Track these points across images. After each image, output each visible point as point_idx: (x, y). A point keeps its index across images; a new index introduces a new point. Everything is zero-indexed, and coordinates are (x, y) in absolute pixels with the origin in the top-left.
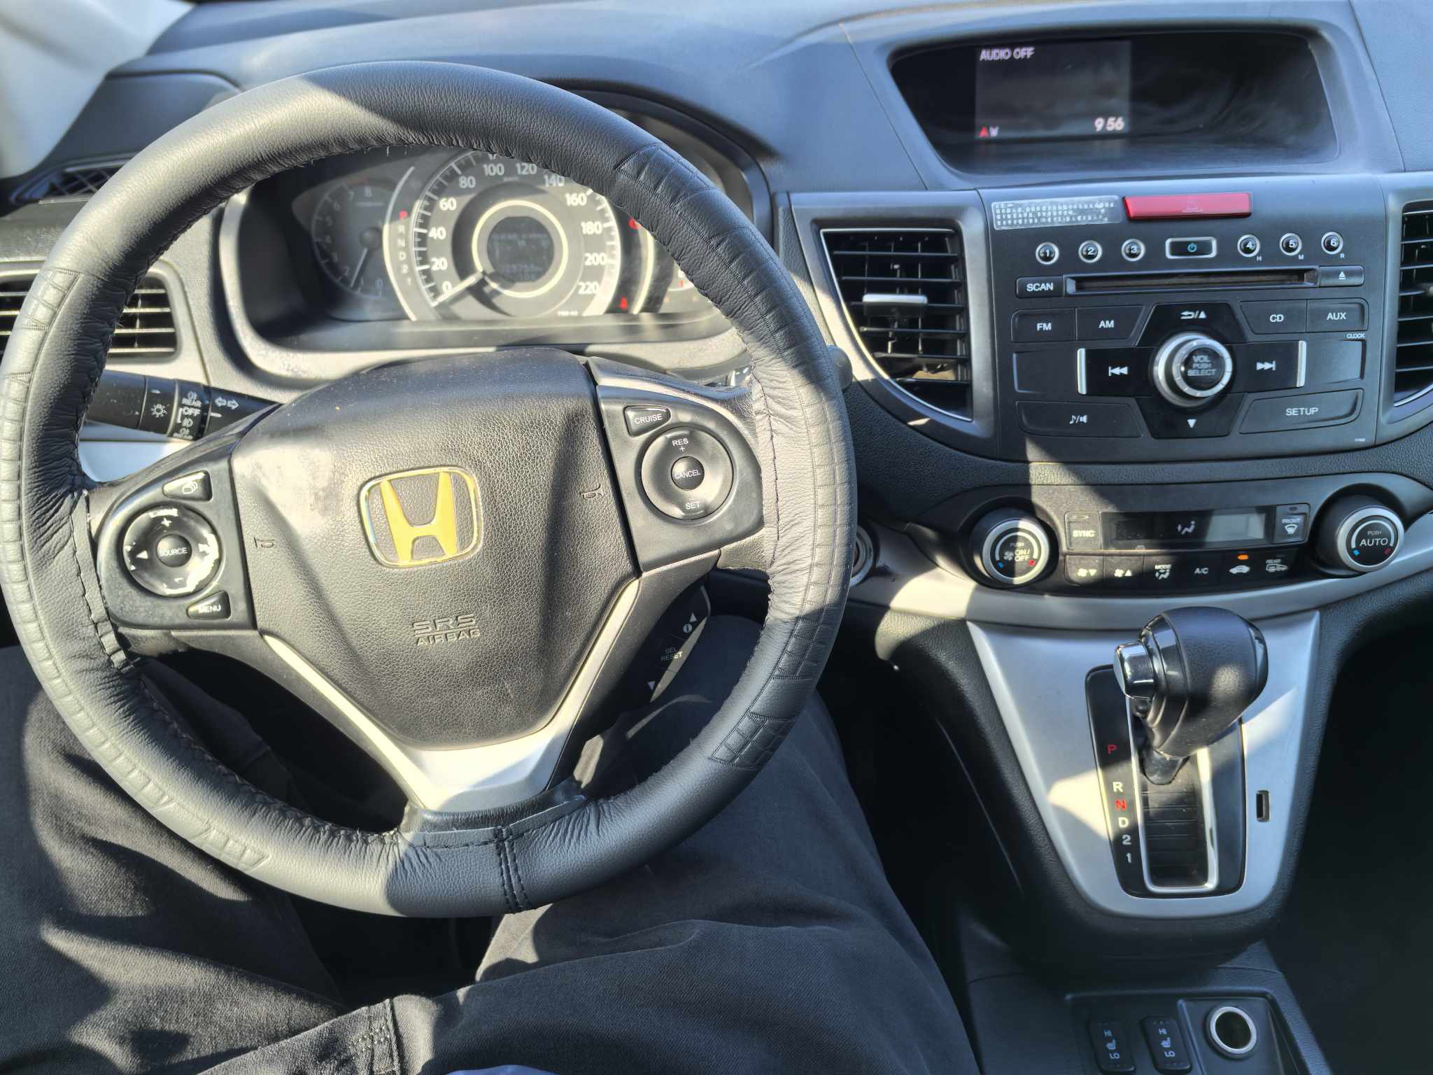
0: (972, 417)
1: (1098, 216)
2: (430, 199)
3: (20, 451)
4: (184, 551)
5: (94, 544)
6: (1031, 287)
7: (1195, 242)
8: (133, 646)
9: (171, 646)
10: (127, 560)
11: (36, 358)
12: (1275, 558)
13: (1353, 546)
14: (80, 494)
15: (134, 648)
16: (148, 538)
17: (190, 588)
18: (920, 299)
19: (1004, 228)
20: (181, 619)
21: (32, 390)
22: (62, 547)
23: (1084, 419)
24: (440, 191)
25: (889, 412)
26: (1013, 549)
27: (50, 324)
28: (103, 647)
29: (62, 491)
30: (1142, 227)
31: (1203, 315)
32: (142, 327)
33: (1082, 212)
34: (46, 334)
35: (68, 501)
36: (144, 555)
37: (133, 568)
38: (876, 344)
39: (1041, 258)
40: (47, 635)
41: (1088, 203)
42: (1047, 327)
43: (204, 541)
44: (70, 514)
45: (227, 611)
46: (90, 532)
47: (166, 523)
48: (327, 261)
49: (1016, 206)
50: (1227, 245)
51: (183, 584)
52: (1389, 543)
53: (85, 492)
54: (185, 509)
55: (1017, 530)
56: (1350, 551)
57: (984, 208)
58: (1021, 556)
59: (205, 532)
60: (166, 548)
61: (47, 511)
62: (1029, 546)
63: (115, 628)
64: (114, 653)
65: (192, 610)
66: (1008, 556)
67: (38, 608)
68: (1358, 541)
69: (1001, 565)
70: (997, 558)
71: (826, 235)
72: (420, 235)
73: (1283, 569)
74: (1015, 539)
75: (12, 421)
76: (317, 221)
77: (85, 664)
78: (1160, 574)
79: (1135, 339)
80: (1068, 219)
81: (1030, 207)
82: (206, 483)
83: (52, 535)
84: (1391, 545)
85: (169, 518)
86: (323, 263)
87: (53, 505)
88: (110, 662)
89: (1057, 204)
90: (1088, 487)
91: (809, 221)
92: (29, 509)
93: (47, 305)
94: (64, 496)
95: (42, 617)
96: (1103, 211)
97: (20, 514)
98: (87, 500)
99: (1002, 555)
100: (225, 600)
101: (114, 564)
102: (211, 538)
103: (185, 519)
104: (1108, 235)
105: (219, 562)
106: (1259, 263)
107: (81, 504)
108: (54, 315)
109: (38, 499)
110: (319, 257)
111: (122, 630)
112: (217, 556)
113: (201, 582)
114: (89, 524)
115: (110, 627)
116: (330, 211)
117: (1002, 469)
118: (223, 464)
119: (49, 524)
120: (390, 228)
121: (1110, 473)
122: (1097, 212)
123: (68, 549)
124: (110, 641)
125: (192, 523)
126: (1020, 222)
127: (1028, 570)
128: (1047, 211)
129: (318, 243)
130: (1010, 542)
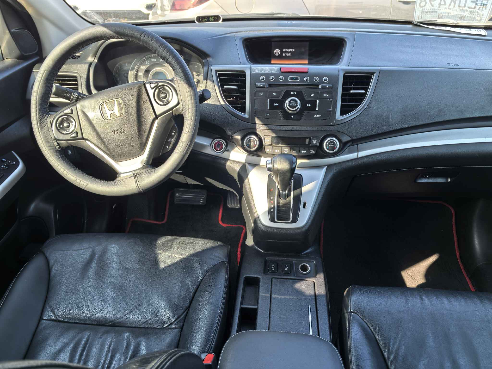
0: (245, 114)
1: (274, 71)
2: (139, 66)
3: (36, 106)
4: (69, 124)
5: (52, 125)
6: (259, 85)
7: (295, 77)
8: (60, 145)
9: (68, 145)
10: (58, 127)
11: (38, 88)
12: (312, 150)
13: (327, 146)
14: (48, 116)
15: (61, 146)
16: (62, 123)
17: (70, 131)
18: (236, 87)
19: (254, 73)
20: (69, 138)
21: (38, 94)
22: (45, 125)
23: (269, 115)
24: (141, 64)
25: (228, 112)
26: (250, 142)
27: (41, 81)
28: (54, 145)
29: (45, 114)
30: (284, 74)
31: (295, 93)
32: (61, 81)
33: (271, 70)
34: (40, 83)
35: (46, 117)
36: (61, 126)
37: (59, 128)
38: (226, 97)
39: (261, 79)
40: (43, 142)
41: (273, 68)
42: (262, 94)
43: (72, 122)
44: (47, 119)
45: (77, 136)
46: (51, 122)
47: (65, 119)
48: (116, 80)
49: (257, 68)
50: (302, 79)
51: (69, 131)
52: (335, 146)
53: (49, 115)
54: (67, 115)
55: (251, 137)
56: (326, 147)
57: (251, 69)
58: (252, 144)
59: (72, 120)
60: (65, 124)
61: (42, 118)
62: (254, 141)
63: (57, 141)
64: (57, 146)
65: (71, 136)
66: (249, 143)
67: (41, 137)
68: (328, 145)
69: (248, 145)
70: (247, 144)
71: (218, 73)
72: (136, 74)
73: (314, 152)
74: (251, 140)
75: (35, 100)
76: (115, 71)
77: (51, 148)
78: (286, 151)
79: (280, 98)
80: (268, 71)
81: (260, 68)
82: (72, 110)
83: (43, 123)
84: (336, 146)
85: (65, 118)
86: (115, 80)
87: (43, 117)
88: (56, 148)
89: (266, 68)
90: (270, 130)
91: (215, 70)
92: (39, 117)
93: (40, 77)
94: (45, 115)
95: (42, 139)
96: (275, 70)
97: (37, 118)
98: (50, 116)
99: (248, 143)
100: (77, 133)
101: (56, 128)
102: (74, 121)
103: (68, 118)
104: (276, 75)
105: (75, 126)
106: (308, 83)
107: (49, 117)
108: (41, 79)
109: (40, 116)
110: (114, 79)
111: (58, 142)
112: (75, 125)
113: (72, 130)
114: (50, 121)
115: (55, 141)
116: (118, 68)
117: (250, 125)
118: (75, 107)
119: (43, 121)
120: (130, 72)
121: (274, 127)
122: (274, 70)
123: (47, 126)
124: (56, 144)
125: (70, 118)
126: (257, 71)
127: (255, 147)
128: (263, 70)
129: (114, 76)
130: (250, 140)
